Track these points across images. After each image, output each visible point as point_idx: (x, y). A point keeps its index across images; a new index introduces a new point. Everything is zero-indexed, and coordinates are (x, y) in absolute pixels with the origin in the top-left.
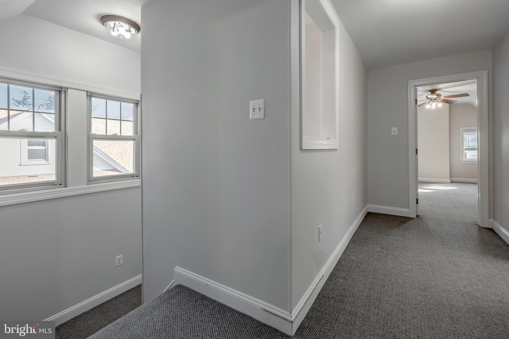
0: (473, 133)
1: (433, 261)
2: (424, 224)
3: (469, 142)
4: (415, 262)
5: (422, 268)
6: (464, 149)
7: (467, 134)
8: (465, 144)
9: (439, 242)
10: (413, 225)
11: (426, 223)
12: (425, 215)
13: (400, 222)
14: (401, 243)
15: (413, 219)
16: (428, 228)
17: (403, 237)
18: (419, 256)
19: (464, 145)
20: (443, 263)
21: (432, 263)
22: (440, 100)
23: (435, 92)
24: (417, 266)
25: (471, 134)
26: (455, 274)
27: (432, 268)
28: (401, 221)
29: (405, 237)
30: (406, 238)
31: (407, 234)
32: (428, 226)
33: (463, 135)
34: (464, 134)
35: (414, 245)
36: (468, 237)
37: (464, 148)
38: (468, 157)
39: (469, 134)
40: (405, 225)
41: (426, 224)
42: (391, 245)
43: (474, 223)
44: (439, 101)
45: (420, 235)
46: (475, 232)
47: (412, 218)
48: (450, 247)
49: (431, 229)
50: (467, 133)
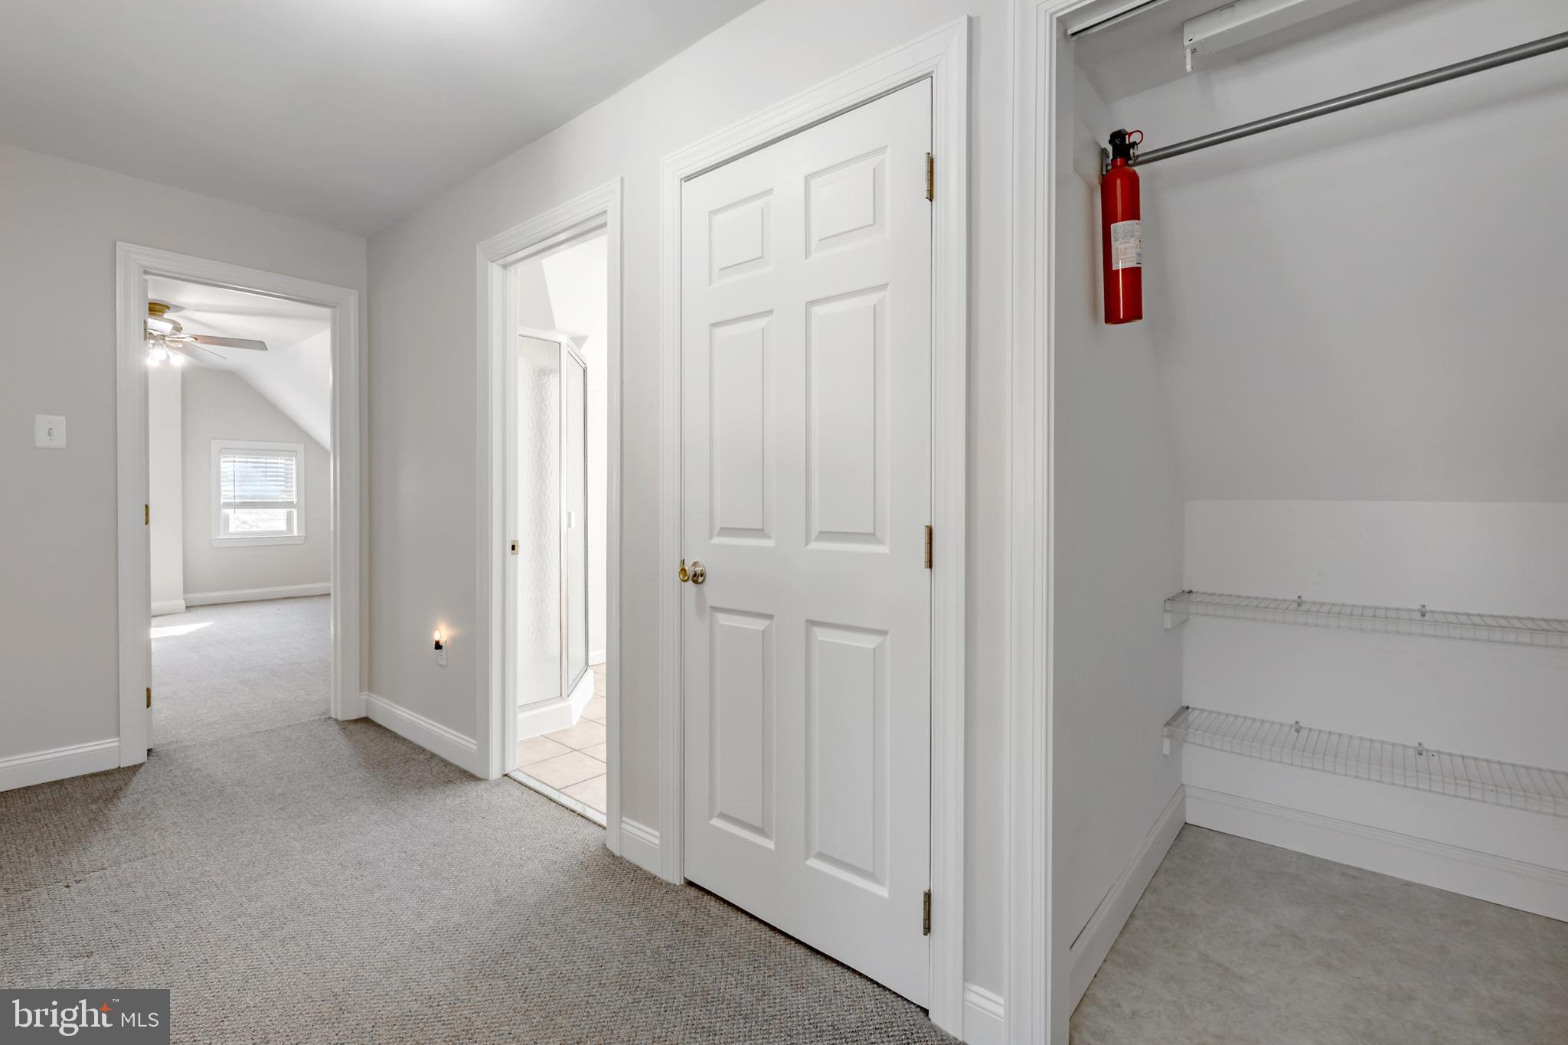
0: (245, 460)
1: (298, 890)
2: (191, 774)
3: (237, 483)
4: (250, 928)
5: (283, 941)
6: (222, 503)
7: (231, 462)
8: (224, 491)
9: (275, 817)
10: (155, 793)
11: (195, 766)
12: (175, 740)
13: (95, 800)
14: (153, 884)
15: (142, 770)
16: (213, 783)
17: (145, 860)
18: (250, 900)
19: (223, 493)
20: (329, 878)
21: (300, 899)
22: (175, 341)
23: (163, 312)
24: (264, 943)
25: (239, 462)
26: (377, 895)
27: (311, 918)
28: (97, 794)
29: (154, 854)
30: (158, 858)
31: (154, 839)
32: (208, 775)
33: (219, 461)
34: (222, 460)
35: (207, 869)
36: (336, 764)
37: (222, 501)
38: (232, 528)
39: (234, 462)
40: (125, 804)
41: (198, 769)
42: (115, 920)
43: (321, 715)
44: (172, 345)
45: (202, 820)
46: (339, 744)
47: (135, 769)
48: (314, 816)
49: (227, 783)
50: (229, 459)
